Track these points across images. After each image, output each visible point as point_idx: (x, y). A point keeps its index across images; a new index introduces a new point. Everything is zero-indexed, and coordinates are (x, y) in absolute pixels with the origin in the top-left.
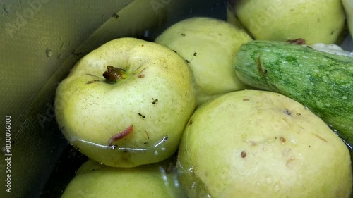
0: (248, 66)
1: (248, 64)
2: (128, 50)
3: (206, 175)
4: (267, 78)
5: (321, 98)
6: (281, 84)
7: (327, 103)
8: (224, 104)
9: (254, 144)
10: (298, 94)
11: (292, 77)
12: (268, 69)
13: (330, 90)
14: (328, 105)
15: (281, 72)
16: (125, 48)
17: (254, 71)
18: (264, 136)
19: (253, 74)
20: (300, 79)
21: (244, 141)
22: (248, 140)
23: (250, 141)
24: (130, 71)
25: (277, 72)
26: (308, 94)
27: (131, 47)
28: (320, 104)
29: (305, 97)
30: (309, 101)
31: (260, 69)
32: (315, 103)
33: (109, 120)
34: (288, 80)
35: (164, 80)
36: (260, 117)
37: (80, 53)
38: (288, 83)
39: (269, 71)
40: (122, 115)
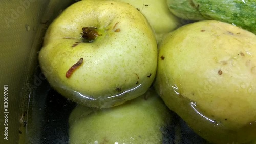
0: (182, 4)
1: (181, 2)
2: (94, 10)
3: (193, 95)
4: (200, 10)
5: (247, 18)
6: (213, 13)
7: (253, 20)
8: (188, 38)
9: (225, 63)
10: (228, 18)
11: (221, 6)
12: (199, 3)
13: (254, 11)
14: (254, 22)
15: (211, 4)
16: (91, 9)
17: (188, 7)
18: (230, 55)
19: (188, 9)
20: (228, 6)
21: (217, 63)
22: (219, 61)
23: (221, 62)
24: (102, 28)
25: (207, 4)
26: (236, 17)
27: (96, 7)
28: (247, 23)
29: (234, 20)
30: (238, 22)
31: (193, 5)
32: (243, 22)
33: (106, 73)
34: (218, 9)
35: (136, 29)
36: (220, 42)
37: (47, 21)
38: (218, 11)
39: (201, 5)
40: (116, 66)
